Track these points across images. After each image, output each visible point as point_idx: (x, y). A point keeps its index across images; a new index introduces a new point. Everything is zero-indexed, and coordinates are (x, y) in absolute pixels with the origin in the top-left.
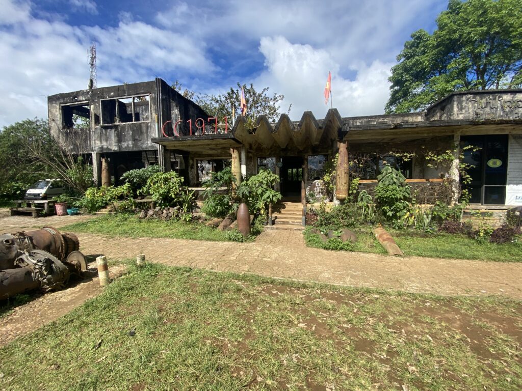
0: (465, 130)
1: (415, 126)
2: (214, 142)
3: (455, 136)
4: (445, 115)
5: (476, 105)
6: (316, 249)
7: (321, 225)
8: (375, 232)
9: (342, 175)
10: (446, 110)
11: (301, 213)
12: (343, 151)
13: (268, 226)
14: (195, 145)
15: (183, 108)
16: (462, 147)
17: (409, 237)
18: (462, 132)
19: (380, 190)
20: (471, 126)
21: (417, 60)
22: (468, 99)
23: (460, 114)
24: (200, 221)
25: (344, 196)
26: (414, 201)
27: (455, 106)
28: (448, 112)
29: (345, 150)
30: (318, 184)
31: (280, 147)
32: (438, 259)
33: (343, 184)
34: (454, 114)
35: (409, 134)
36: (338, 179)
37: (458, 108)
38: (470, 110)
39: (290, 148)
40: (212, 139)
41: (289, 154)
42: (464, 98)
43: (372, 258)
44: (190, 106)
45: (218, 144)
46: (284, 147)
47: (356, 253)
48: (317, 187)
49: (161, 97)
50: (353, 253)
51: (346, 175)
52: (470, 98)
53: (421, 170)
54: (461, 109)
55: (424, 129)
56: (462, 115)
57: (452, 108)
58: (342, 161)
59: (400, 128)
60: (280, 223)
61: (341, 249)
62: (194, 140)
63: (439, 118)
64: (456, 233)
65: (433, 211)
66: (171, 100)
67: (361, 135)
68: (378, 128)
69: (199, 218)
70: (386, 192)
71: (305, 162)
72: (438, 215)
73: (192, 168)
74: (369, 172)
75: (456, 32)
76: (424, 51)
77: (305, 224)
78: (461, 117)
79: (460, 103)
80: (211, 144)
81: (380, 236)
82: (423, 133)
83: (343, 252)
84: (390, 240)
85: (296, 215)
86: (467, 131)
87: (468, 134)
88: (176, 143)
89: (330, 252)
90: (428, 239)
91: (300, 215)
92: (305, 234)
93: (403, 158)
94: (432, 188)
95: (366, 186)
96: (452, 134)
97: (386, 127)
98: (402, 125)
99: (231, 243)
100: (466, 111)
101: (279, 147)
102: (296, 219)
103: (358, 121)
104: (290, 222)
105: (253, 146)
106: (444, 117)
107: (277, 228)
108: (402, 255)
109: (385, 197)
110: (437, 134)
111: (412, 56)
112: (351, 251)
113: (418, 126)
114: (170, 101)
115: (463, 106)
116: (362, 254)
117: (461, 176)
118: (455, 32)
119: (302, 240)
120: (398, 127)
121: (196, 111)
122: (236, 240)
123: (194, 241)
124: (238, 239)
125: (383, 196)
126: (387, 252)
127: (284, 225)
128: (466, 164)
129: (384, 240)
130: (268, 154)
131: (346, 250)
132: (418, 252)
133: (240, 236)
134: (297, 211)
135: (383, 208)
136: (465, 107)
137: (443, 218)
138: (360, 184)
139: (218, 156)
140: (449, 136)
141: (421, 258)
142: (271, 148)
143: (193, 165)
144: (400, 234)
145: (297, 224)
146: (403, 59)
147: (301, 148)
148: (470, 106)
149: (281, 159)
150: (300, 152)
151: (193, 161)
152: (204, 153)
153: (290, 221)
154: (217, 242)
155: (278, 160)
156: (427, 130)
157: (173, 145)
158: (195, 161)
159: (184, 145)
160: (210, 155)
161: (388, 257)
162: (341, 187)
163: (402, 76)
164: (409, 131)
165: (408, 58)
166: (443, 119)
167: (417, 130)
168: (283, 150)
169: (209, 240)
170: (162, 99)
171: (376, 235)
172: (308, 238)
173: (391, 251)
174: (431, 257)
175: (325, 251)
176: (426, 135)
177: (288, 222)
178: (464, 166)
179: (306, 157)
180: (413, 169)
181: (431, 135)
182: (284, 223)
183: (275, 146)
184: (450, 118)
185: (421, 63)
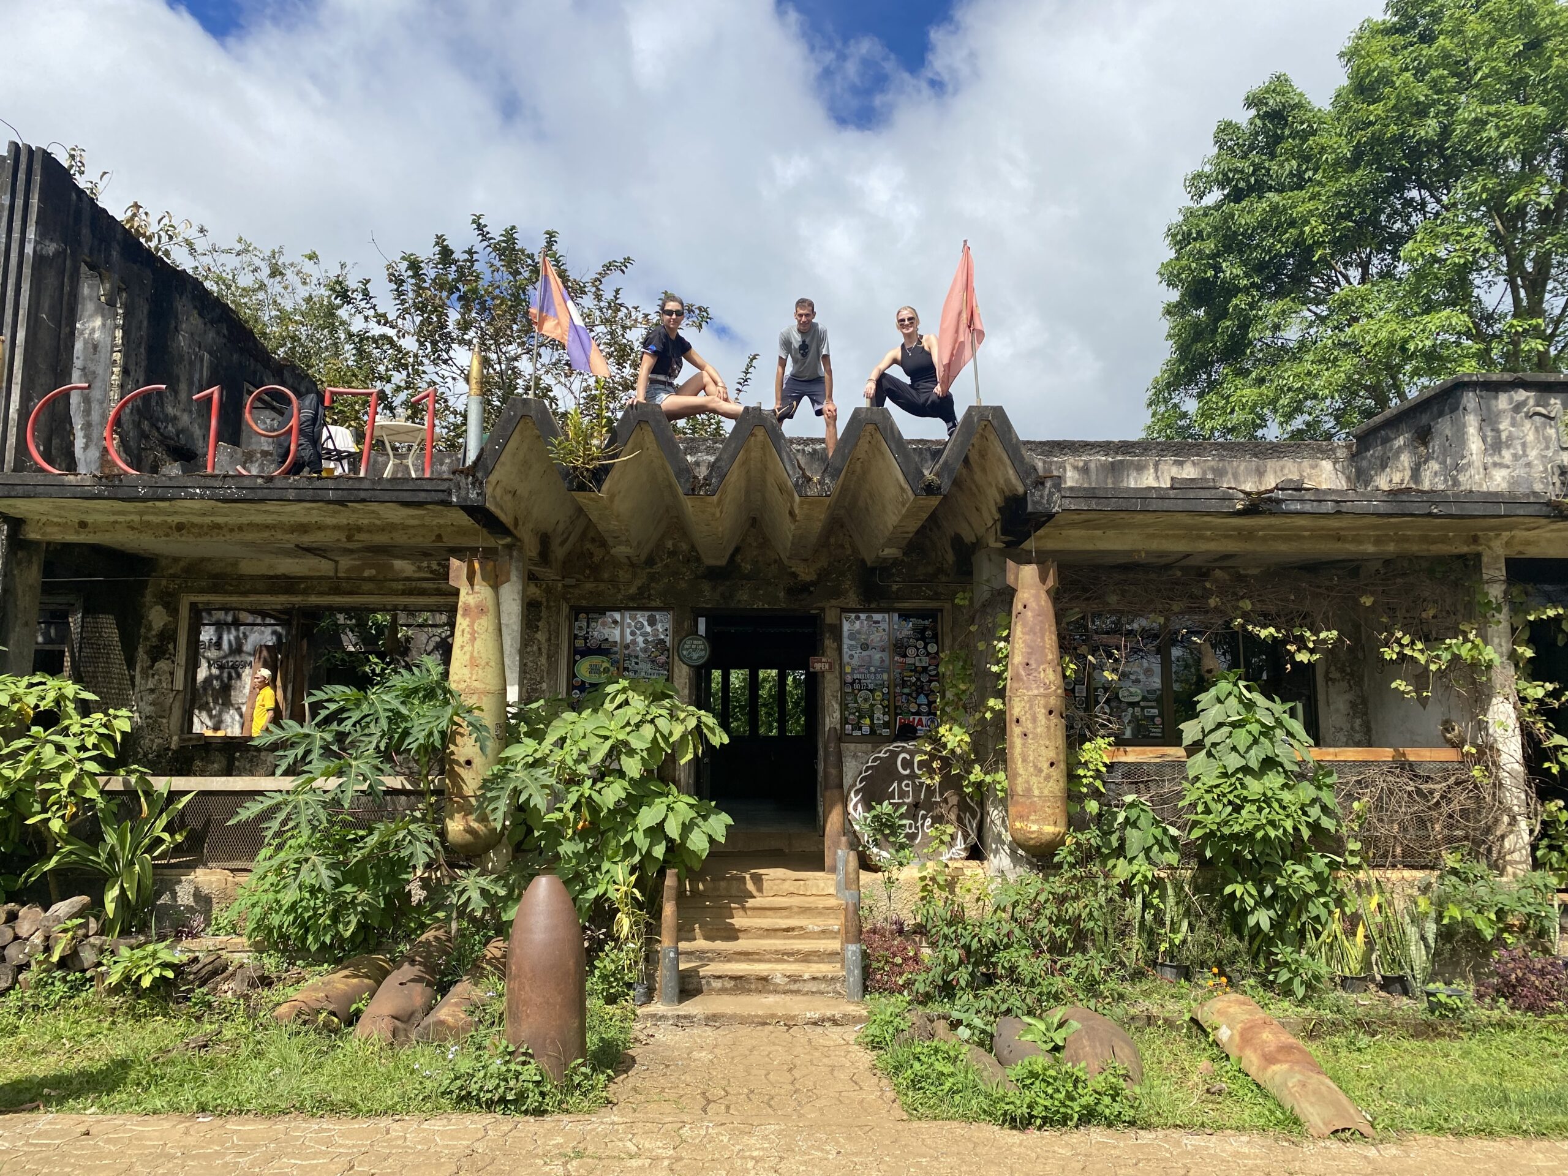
0: (1520, 534)
1: (1329, 507)
2: (344, 517)
3: (1485, 559)
4: (1434, 466)
5: (1551, 432)
6: (958, 1128)
7: (948, 990)
8: (1215, 1020)
9: (1034, 719)
10: (1436, 445)
11: (835, 924)
12: (1032, 604)
13: (658, 1007)
14: (217, 526)
15: (143, 312)
16: (1517, 609)
17: (1364, 1040)
18: (1508, 544)
19: (1208, 797)
20: (1544, 521)
21: (1274, 209)
22: (1517, 408)
23: (1495, 464)
24: (228, 990)
25: (1050, 830)
26: (1352, 853)
27: (1472, 430)
28: (1445, 452)
29: (1045, 602)
30: (907, 764)
31: (698, 559)
32: (1520, 1141)
33: (1045, 765)
34: (1469, 464)
35: (1300, 538)
36: (1018, 742)
37: (1484, 441)
38: (1533, 454)
39: (747, 567)
40: (342, 503)
41: (745, 598)
42: (1503, 401)
43: (1237, 1154)
44: (183, 305)
45: (359, 529)
46: (723, 562)
47: (1161, 1133)
48: (901, 778)
49: (29, 249)
50: (1146, 1136)
51: (1054, 719)
52: (1524, 403)
53: (1353, 705)
54: (1496, 446)
55: (1361, 522)
56: (1504, 472)
57: (1461, 438)
58: (1032, 650)
59: (1272, 514)
60: (717, 984)
61: (1089, 1116)
62: (225, 501)
63: (1408, 474)
64: (1553, 1011)
65: (1440, 905)
66: (84, 268)
67: (1099, 533)
68: (1181, 505)
69: (218, 970)
70: (1237, 809)
71: (829, 643)
72: (1464, 922)
73: (158, 653)
74: (1133, 705)
75: (1426, 115)
76: (1300, 175)
77: (859, 988)
78: (1499, 481)
79: (1489, 420)
80: (320, 527)
81: (1247, 1036)
82: (1357, 540)
83: (1097, 1134)
84: (1297, 1056)
85: (804, 934)
86: (1528, 543)
87: (1533, 552)
88: (101, 512)
89: (1033, 1135)
90: (1444, 1042)
91: (824, 933)
92: (875, 1045)
93: (1292, 648)
94: (1419, 791)
95: (1136, 776)
96: (1474, 548)
97: (1214, 506)
98: (1279, 501)
99: (476, 1122)
100: (1516, 457)
101: (693, 557)
102: (806, 957)
103: (1071, 460)
104: (779, 980)
105: (555, 544)
106: (1432, 478)
107: (711, 1020)
108: (1367, 1130)
109: (1235, 837)
110: (1415, 548)
111: (1251, 189)
112: (1132, 1123)
113: (1344, 507)
114: (76, 271)
115: (1504, 436)
116: (1191, 1141)
117: (1530, 739)
118: (1421, 111)
119: (870, 1082)
120: (1264, 507)
121: (211, 335)
122: (503, 1100)
123: (233, 1124)
124: (522, 1096)
125: (1226, 831)
126: (1296, 1121)
127: (744, 999)
128: (1549, 687)
129: (1269, 1059)
130: (633, 590)
131: (1110, 1125)
132: (1426, 1111)
133: (530, 1072)
134: (805, 911)
135: (1228, 890)
136: (1510, 437)
137: (1488, 934)
138: (1110, 767)
139: (337, 591)
140: (1461, 557)
141: (1448, 1142)
142: (650, 561)
143: (168, 636)
144: (1321, 1022)
145: (813, 986)
146: (1215, 196)
147: (806, 573)
148: (1531, 437)
149: (702, 623)
150: (799, 589)
151: (173, 610)
152: (248, 568)
153: (777, 971)
154: (384, 1122)
155: (683, 631)
156: (1375, 527)
157: (75, 518)
158: (184, 612)
159: (148, 525)
160: (287, 584)
161: (1308, 1147)
162: (1034, 780)
163: (1218, 269)
164: (1304, 528)
165: (1237, 196)
166: (1426, 486)
167: (1334, 523)
168: (714, 574)
169: (325, 1106)
170: (40, 260)
171: (1224, 1034)
172: (898, 1069)
173: (1314, 1115)
174: (1487, 1131)
175: (1014, 1137)
176: (1370, 548)
177: (765, 979)
178: (1540, 693)
179: (830, 617)
180: (1321, 697)
181: (1391, 548)
182: (740, 984)
183: (672, 553)
184: (1456, 482)
185: (1292, 223)
